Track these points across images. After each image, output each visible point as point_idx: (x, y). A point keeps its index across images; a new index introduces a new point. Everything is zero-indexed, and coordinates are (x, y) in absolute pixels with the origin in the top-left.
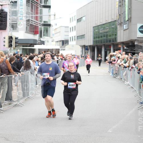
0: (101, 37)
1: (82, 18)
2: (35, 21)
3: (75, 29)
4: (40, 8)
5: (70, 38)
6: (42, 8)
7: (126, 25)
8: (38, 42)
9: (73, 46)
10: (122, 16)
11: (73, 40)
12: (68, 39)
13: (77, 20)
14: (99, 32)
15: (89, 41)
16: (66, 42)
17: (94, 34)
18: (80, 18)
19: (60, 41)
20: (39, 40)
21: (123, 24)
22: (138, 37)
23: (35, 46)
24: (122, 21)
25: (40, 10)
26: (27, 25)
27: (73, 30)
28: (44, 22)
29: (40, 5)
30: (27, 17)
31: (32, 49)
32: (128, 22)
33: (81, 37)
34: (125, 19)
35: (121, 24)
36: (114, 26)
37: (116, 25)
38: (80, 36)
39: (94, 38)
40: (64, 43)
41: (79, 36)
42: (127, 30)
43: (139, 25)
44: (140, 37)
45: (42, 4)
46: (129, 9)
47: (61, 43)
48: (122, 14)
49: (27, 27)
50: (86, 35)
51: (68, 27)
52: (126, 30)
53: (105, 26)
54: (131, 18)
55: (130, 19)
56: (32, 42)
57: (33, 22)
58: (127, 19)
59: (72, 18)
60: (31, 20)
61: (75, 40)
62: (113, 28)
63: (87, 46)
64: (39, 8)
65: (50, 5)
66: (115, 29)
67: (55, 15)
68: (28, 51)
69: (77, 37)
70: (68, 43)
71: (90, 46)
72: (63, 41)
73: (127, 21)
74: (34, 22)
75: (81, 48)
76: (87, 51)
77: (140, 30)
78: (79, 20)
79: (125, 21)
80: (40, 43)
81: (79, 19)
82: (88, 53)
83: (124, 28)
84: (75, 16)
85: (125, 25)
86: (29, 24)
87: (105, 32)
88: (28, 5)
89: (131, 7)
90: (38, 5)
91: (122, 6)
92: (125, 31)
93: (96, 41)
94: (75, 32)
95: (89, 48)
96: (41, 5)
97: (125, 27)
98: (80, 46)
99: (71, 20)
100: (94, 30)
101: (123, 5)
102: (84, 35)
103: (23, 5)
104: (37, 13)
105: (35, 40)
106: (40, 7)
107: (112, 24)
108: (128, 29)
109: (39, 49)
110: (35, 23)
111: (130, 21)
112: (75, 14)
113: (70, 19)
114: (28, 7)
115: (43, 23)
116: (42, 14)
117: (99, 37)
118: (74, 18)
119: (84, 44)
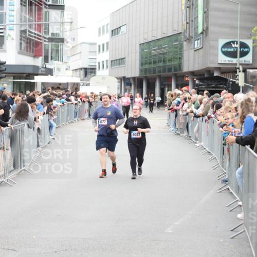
0: (155, 62)
1: (120, 27)
2: (36, 32)
3: (107, 48)
4: (46, 10)
5: (99, 63)
6: (49, 10)
7: (199, 41)
8: (42, 71)
9: (103, 78)
10: (192, 25)
11: (103, 68)
12: (96, 66)
13: (111, 32)
14: (150, 53)
15: (133, 70)
16: (91, 71)
17: (142, 57)
18: (117, 28)
19: (81, 69)
20: (43, 67)
21: (193, 40)
22: (220, 62)
23: (35, 77)
24: (192, 34)
25: (46, 12)
26: (21, 40)
27: (103, 50)
28: (53, 34)
29: (45, 3)
30: (21, 25)
31: (31, 82)
32: (201, 36)
33: (118, 62)
34: (198, 30)
35: (189, 40)
36: (177, 43)
37: (181, 41)
38: (117, 60)
39: (142, 64)
40: (89, 72)
41: (114, 60)
42: (201, 50)
43: (222, 42)
44: (223, 62)
45: (48, 3)
46: (205, 12)
47: (83, 72)
48: (191, 22)
49: (21, 43)
50: (127, 59)
51: (95, 44)
52: (199, 49)
53: (161, 42)
54: (207, 28)
55: (205, 31)
56: (30, 71)
57: (33, 35)
58: (200, 30)
59: (103, 27)
60: (29, 31)
61: (107, 67)
62: (176, 46)
63: (129, 79)
64: (44, 10)
65: (62, 4)
66: (179, 49)
67: (71, 23)
68: (23, 86)
69: (112, 61)
70: (95, 73)
71: (134, 78)
72: (86, 69)
73: (201, 34)
74: (35, 34)
75: (118, 82)
76: (128, 87)
77: (223, 50)
78: (115, 32)
79: (196, 33)
80: (44, 73)
81: (115, 30)
82: (130, 90)
83: (196, 46)
84: (107, 25)
85: (196, 42)
86: (24, 37)
87: (161, 54)
88: (23, 4)
89: (208, 10)
90: (41, 5)
91: (192, 8)
92: (197, 51)
93: (146, 70)
94: (108, 52)
95: (132, 81)
96: (46, 5)
97: (197, 44)
98: (117, 78)
99: (100, 31)
100: (142, 50)
101: (193, 5)
102: (124, 58)
103: (15, 4)
104: (40, 19)
105: (36, 68)
106: (46, 7)
107: (173, 38)
108: (202, 48)
109: (43, 84)
110: (35, 37)
111: (207, 35)
112: (108, 21)
113: (99, 29)
114: (23, 7)
115: (50, 36)
116: (49, 21)
117: (150, 63)
118: (105, 28)
119: (123, 76)
